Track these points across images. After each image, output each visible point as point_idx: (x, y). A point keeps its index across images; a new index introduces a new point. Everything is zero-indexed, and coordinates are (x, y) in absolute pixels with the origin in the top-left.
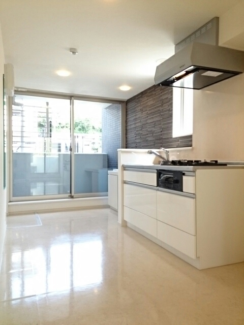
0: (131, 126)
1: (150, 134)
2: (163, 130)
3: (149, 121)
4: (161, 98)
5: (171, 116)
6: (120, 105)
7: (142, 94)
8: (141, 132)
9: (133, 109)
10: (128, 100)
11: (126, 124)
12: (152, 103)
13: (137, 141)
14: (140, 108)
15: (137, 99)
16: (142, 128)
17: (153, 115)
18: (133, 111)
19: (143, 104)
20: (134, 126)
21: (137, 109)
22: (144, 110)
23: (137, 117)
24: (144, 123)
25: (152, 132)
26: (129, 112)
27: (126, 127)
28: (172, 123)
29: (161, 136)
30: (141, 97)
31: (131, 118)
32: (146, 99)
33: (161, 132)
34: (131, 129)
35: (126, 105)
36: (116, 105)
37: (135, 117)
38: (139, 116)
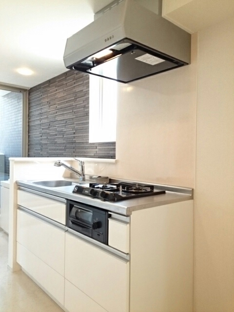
0: (36, 122)
1: (60, 134)
2: (76, 131)
3: (58, 118)
4: (74, 90)
5: (87, 114)
6: (21, 95)
7: (50, 82)
8: (48, 131)
9: (38, 101)
10: (31, 89)
11: (29, 119)
12: (62, 95)
13: (43, 142)
14: (47, 100)
15: (43, 88)
16: (49, 126)
17: (64, 111)
18: (38, 103)
19: (51, 96)
20: (38, 122)
21: (43, 101)
22: (52, 103)
23: (43, 111)
24: (52, 120)
25: (62, 133)
26: (33, 104)
27: (29, 122)
28: (88, 123)
29: (74, 139)
30: (48, 86)
31: (35, 111)
32: (55, 89)
33: (74, 134)
34: (35, 126)
35: (29, 94)
36: (17, 93)
37: (40, 112)
38: (45, 110)
